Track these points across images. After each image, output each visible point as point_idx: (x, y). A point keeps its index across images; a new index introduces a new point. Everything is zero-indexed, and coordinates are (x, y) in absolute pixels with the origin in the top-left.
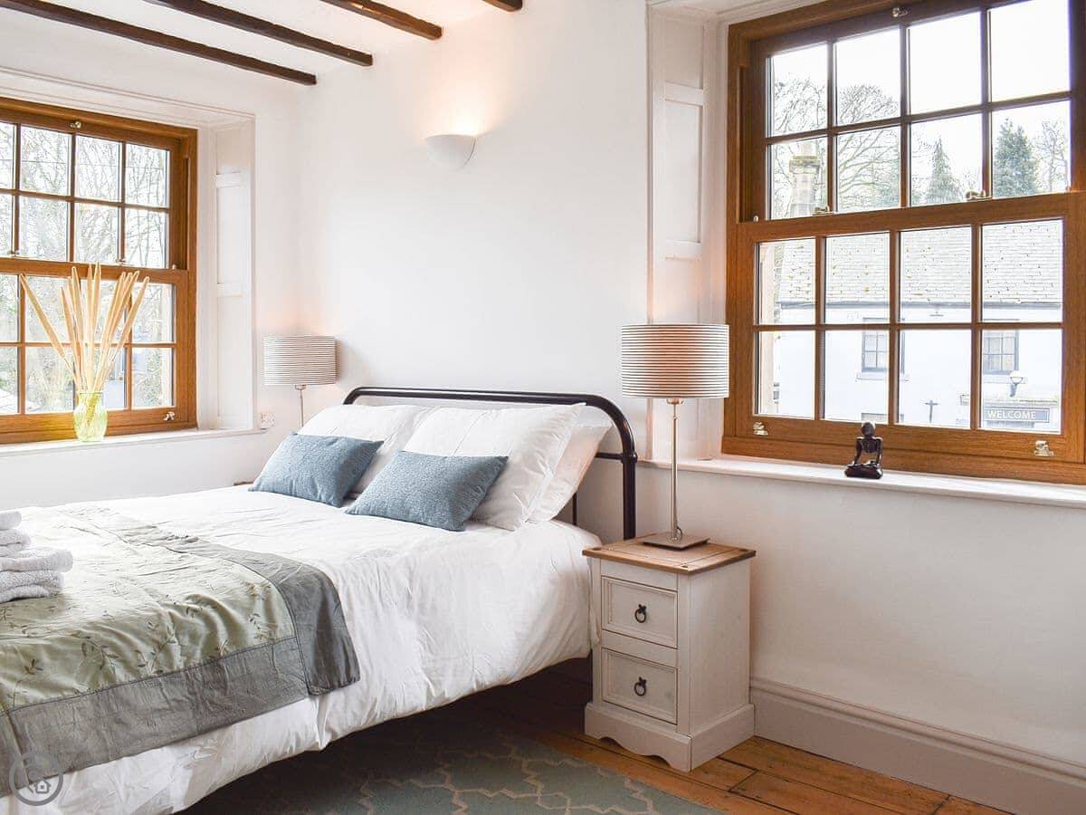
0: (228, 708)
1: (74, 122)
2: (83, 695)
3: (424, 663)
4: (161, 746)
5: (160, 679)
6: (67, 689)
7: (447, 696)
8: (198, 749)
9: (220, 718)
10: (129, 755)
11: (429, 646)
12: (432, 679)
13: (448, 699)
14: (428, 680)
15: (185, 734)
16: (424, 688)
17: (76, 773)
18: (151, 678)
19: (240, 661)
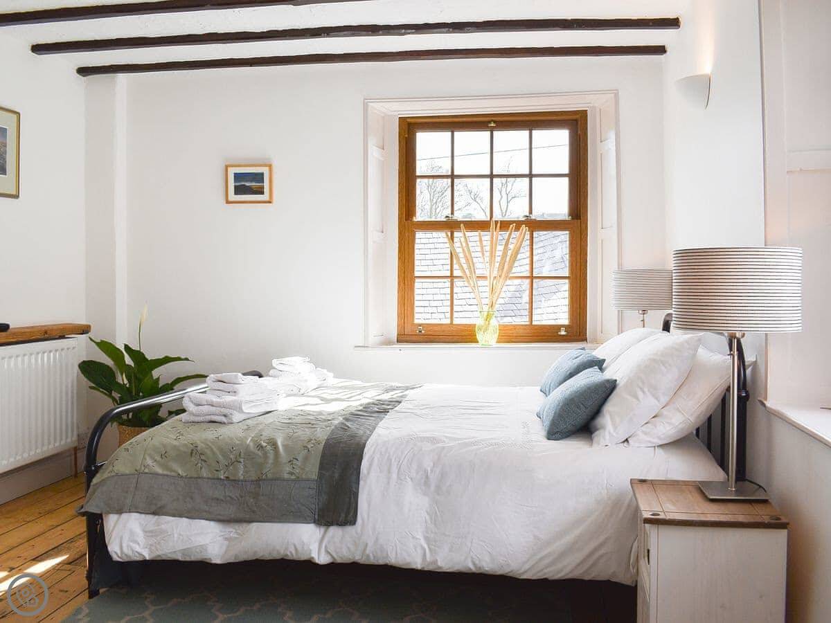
0: (254, 512)
1: (490, 122)
2: (182, 477)
3: (427, 532)
4: (210, 520)
5: (225, 482)
6: (174, 471)
7: (439, 564)
8: (234, 531)
9: (248, 516)
10: (187, 517)
11: (435, 521)
12: (431, 546)
13: (440, 568)
14: (426, 546)
15: (225, 518)
16: (419, 551)
17: (157, 517)
18: (221, 479)
19: (271, 485)
